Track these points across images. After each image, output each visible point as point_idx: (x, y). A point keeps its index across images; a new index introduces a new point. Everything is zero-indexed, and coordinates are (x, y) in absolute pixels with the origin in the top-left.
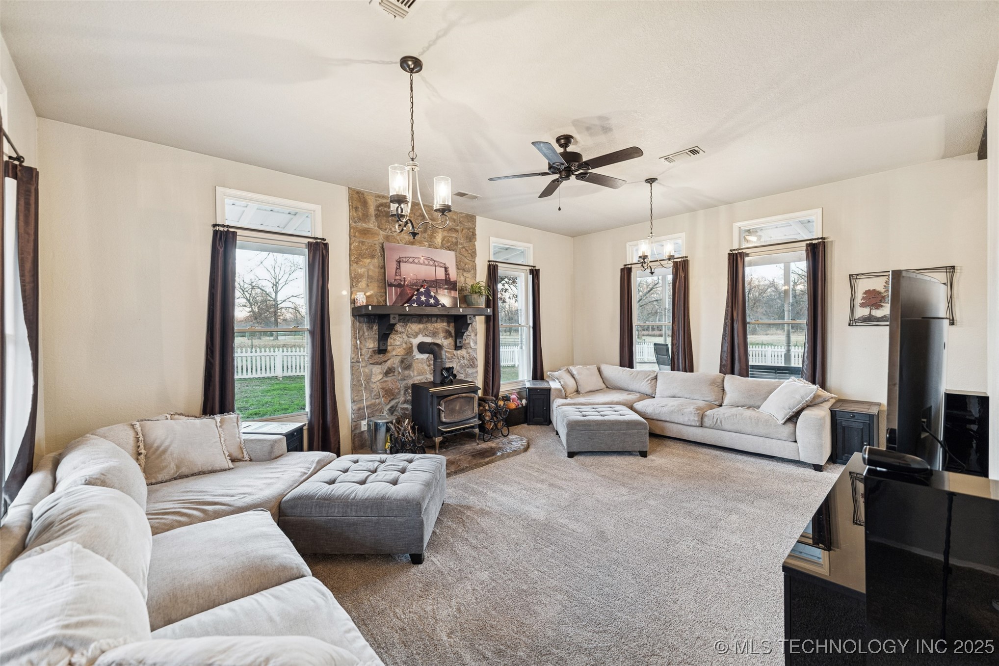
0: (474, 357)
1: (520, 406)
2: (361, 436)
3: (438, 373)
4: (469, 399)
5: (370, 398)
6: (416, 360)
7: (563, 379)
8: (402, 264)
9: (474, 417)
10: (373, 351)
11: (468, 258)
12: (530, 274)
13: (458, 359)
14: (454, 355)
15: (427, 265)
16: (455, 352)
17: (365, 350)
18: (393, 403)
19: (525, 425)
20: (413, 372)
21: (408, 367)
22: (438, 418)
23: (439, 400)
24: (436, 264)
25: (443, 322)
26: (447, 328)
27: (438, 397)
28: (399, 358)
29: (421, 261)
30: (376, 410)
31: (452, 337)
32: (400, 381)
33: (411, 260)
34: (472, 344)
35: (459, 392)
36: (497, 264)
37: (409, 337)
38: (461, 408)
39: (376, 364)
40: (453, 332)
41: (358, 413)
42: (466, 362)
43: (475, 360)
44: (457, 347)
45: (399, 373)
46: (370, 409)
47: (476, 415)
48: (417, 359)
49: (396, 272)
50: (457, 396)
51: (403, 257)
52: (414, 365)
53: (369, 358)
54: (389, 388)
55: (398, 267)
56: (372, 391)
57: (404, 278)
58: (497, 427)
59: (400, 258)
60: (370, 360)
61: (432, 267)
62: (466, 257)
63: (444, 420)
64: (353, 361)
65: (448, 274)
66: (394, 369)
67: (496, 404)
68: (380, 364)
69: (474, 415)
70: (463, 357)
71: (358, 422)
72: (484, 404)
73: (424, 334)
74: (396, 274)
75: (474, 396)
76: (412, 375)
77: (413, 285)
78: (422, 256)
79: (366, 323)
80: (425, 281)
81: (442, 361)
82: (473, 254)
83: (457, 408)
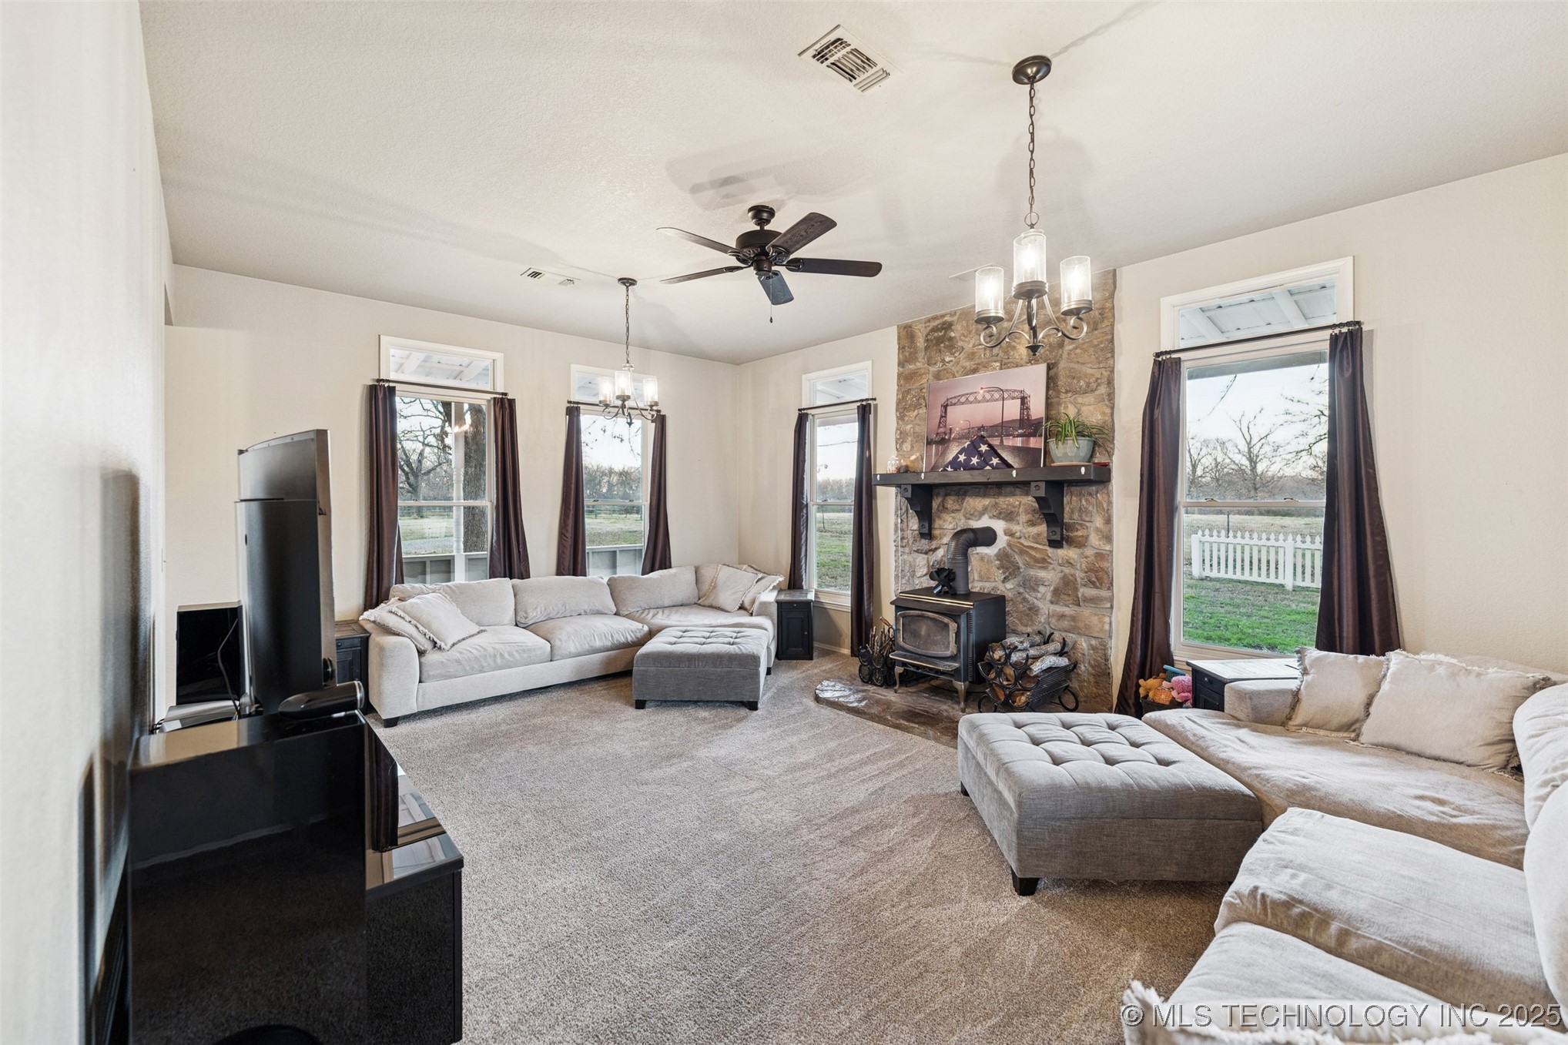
6: (975, 556)
8: (949, 409)
13: (1059, 565)
15: (989, 401)
17: (908, 532)
24: (1006, 395)
29: (980, 397)
33: (963, 399)
35: (927, 608)
38: (928, 635)
39: (921, 553)
44: (1052, 543)
49: (940, 422)
51: (951, 398)
53: (912, 542)
55: (943, 415)
57: (951, 429)
59: (948, 400)
60: (913, 545)
61: (997, 402)
63: (902, 643)
65: (1028, 408)
74: (939, 425)
75: (948, 623)
78: (982, 388)
83: (923, 633)
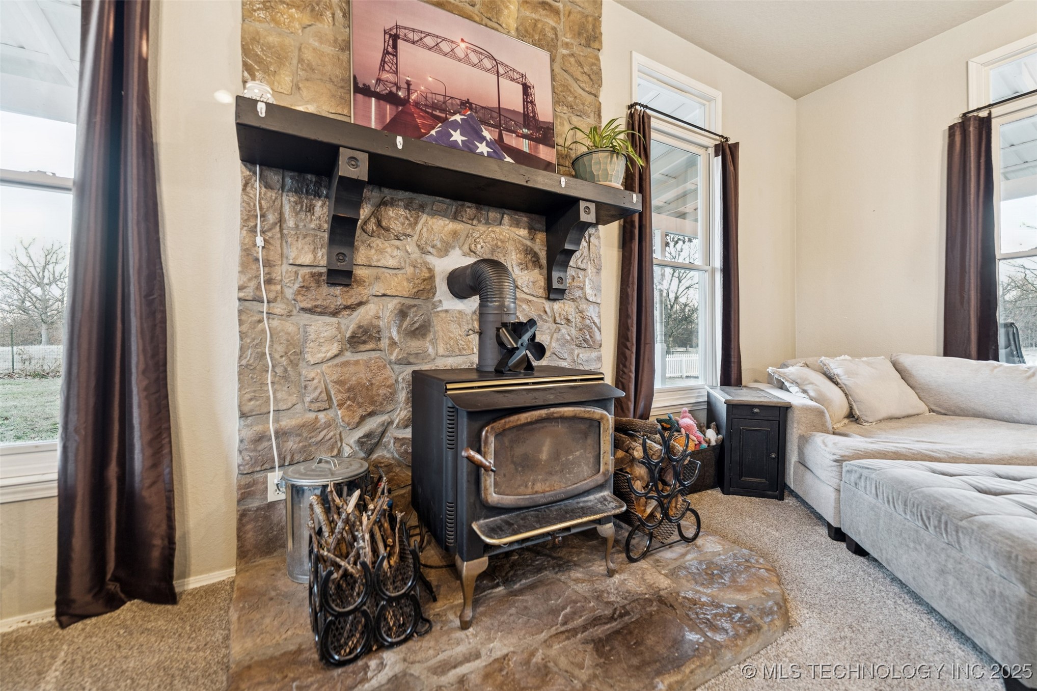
0: (594, 323)
1: (705, 445)
2: (266, 518)
3: (491, 343)
4: (583, 426)
5: (299, 407)
6: (442, 315)
7: (812, 383)
8: (401, 45)
9: (600, 487)
10: (313, 275)
11: (582, 85)
12: (717, 155)
13: (555, 322)
14: (546, 312)
15: (474, 65)
16: (547, 305)
17: (285, 267)
18: (372, 424)
19: (717, 493)
20: (434, 343)
21: (421, 331)
22: (473, 487)
23: (476, 425)
24: (501, 71)
25: (517, 224)
26: (529, 243)
27: (473, 415)
28: (392, 305)
29: (459, 53)
30: (320, 443)
31: (541, 267)
32: (396, 367)
33: (428, 41)
34: (589, 291)
35: (551, 399)
36: (648, 111)
37: (424, 251)
38: (556, 455)
39: (321, 314)
40: (543, 255)
41: (255, 450)
42: (574, 332)
43: (596, 329)
44: (554, 293)
45: (393, 344)
46: (298, 439)
47: (606, 481)
48: (446, 311)
49: (383, 61)
50: (543, 412)
51: (405, 29)
52: (438, 325)
53: (298, 293)
54: (359, 383)
55: (390, 50)
56: (306, 387)
57: (408, 84)
58: (666, 515)
59: (397, 28)
60: (299, 298)
61: (487, 74)
62: (576, 80)
63: (493, 497)
64: (242, 295)
65: (532, 103)
66: (378, 332)
67: (666, 443)
68: (335, 314)
69: (599, 478)
70: (568, 320)
71: (256, 476)
72: (627, 441)
73: (466, 247)
74: (382, 67)
75: (602, 417)
76: (431, 350)
77: (434, 106)
78: (462, 41)
79: (289, 191)
80: (466, 104)
81: (502, 306)
82: (595, 77)
83: (544, 456)
